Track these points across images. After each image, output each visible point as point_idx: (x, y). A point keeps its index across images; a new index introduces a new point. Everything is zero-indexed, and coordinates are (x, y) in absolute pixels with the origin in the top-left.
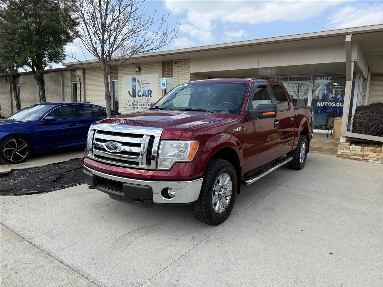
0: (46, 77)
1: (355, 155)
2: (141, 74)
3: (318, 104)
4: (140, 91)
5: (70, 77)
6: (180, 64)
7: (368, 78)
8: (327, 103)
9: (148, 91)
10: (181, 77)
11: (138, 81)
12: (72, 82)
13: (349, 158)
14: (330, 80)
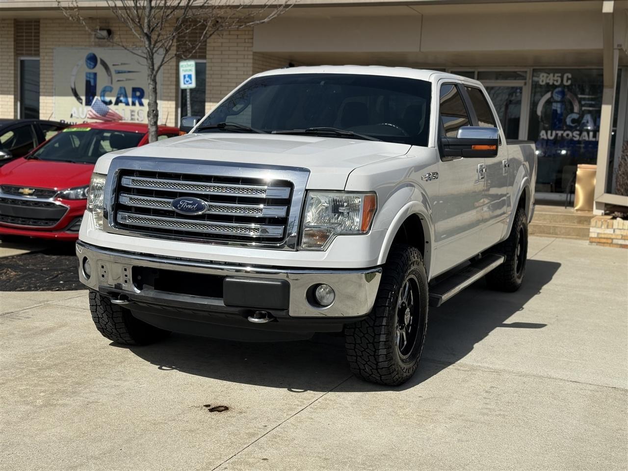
1: (623, 237)
2: (113, 46)
3: (541, 134)
4: (111, 89)
8: (562, 132)
14: (567, 81)
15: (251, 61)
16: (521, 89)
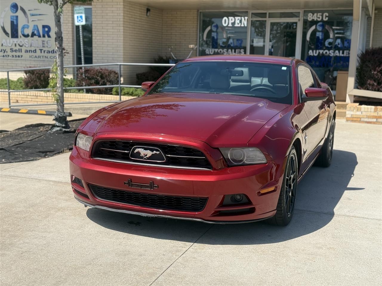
1: (368, 117)
3: (309, 53)
4: (28, 27)
7: (372, 15)
8: (323, 51)
13: (360, 121)
14: (325, 18)
15: (122, 6)
16: (296, 23)
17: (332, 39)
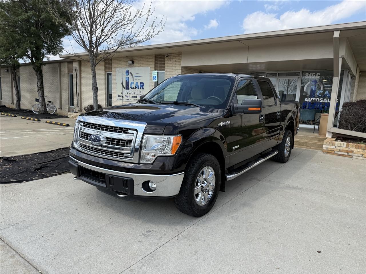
0: (45, 68)
1: (340, 151)
2: (134, 67)
3: (305, 100)
4: (133, 83)
5: (67, 68)
6: (171, 58)
7: (356, 75)
8: (315, 99)
9: (141, 83)
10: (172, 71)
11: (131, 74)
12: (68, 73)
13: (334, 154)
14: (318, 76)
15: (180, 70)
17: (322, 90)
